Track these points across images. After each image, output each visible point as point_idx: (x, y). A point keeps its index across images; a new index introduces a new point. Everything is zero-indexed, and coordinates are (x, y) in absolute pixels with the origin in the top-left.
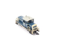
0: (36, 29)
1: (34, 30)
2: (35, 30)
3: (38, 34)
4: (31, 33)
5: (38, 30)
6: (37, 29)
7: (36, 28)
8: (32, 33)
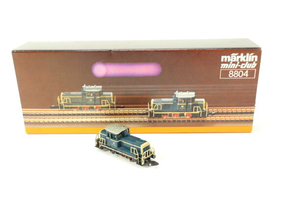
0: (149, 155)
1: (146, 156)
2: (148, 157)
3: (155, 164)
4: (140, 164)
5: (153, 156)
6: (151, 153)
7: (149, 151)
8: (143, 163)
